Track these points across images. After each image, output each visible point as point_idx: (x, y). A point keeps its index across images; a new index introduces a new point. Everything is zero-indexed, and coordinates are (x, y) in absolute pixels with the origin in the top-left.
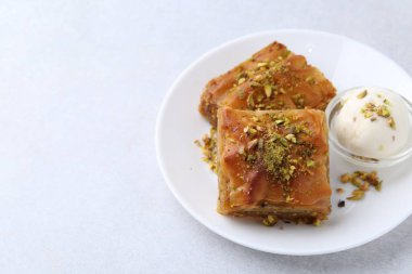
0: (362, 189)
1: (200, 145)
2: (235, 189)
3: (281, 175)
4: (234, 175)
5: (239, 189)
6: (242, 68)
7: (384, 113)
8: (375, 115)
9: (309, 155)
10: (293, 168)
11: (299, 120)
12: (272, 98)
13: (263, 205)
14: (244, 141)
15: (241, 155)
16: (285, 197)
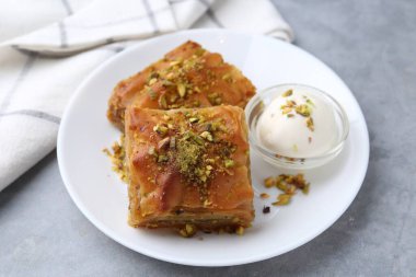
0: (289, 193)
1: (109, 153)
2: (145, 195)
3: (197, 176)
4: (144, 179)
5: (151, 195)
6: (153, 68)
7: (303, 111)
8: (293, 112)
9: (227, 154)
10: (210, 168)
11: (215, 117)
12: (186, 97)
13: (178, 212)
14: (154, 141)
15: (151, 156)
16: (203, 202)
